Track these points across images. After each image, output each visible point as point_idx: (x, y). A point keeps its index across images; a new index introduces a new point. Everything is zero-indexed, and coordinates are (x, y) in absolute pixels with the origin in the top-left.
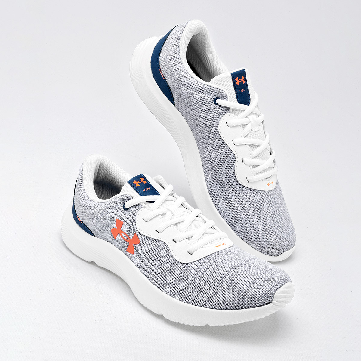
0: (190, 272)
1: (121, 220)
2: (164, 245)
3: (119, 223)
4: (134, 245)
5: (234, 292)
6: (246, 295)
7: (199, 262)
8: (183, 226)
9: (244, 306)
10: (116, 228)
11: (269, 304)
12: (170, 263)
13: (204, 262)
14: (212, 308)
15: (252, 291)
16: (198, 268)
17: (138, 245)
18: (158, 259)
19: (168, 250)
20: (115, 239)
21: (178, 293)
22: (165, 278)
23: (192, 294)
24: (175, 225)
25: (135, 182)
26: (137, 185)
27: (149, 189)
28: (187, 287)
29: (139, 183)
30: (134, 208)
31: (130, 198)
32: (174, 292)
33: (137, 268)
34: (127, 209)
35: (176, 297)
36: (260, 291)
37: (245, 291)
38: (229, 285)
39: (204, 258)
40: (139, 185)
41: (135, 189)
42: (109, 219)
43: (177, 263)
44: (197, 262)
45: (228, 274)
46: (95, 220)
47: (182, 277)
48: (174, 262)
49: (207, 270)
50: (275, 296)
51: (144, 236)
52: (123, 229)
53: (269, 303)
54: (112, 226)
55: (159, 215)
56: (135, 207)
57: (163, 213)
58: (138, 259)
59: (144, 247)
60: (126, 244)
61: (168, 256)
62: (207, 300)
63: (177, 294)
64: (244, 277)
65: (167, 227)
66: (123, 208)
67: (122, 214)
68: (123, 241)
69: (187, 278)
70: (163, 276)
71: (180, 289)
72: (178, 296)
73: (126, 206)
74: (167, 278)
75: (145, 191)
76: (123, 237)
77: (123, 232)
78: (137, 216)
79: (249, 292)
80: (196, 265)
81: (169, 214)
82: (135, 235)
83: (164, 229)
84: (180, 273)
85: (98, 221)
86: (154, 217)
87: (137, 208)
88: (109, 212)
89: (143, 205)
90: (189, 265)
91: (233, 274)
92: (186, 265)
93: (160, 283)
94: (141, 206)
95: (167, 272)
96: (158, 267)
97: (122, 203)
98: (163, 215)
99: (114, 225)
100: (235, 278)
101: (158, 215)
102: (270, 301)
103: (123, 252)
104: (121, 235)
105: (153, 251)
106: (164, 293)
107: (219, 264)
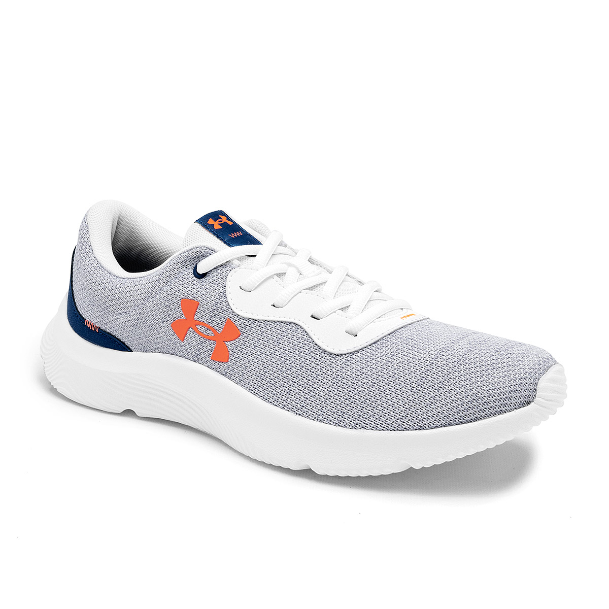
0: (359, 367)
1: (192, 298)
2: (294, 328)
3: (190, 306)
4: (229, 343)
5: (457, 389)
6: (482, 391)
7: (374, 348)
8: (327, 290)
9: (482, 414)
10: (183, 317)
11: (529, 406)
12: (312, 359)
13: (384, 345)
14: (416, 430)
15: (493, 382)
16: (375, 358)
17: (237, 340)
18: (287, 357)
19: (305, 337)
20: (183, 341)
21: (340, 413)
22: (307, 391)
23: (369, 408)
24: (311, 289)
25: (211, 221)
26: (217, 226)
27: (241, 234)
28: (357, 397)
29: (219, 223)
30: (219, 271)
31: (207, 253)
32: (329, 413)
33: (239, 388)
34: (204, 275)
35: (336, 421)
36: (509, 379)
37: (479, 383)
38: (446, 376)
39: (382, 338)
40: (220, 227)
41: (214, 234)
42: (167, 303)
43: (328, 357)
44: (369, 347)
45: (439, 358)
46: (132, 314)
47: (344, 381)
48: (323, 355)
49: (394, 357)
50: (539, 388)
51: (249, 319)
52: (199, 315)
53: (529, 403)
54: (175, 316)
55: (273, 276)
56: (220, 268)
57: (280, 272)
58: (240, 369)
59: (251, 342)
60: (209, 345)
61: (306, 347)
62: (403, 414)
63: (336, 416)
64: (472, 360)
65: (295, 294)
66: (193, 276)
67: (194, 287)
68: (202, 340)
69: (354, 381)
70: (301, 388)
71: (343, 405)
72: (341, 418)
73: (201, 271)
74: (311, 388)
75: (233, 237)
76: (200, 333)
77: (200, 323)
78: (228, 284)
79: (488, 384)
80: (368, 354)
81: (291, 273)
82: (229, 322)
83: (290, 298)
84: (339, 373)
85: (140, 313)
86: (263, 280)
87: (223, 269)
88: (165, 290)
89: (236, 262)
90: (354, 356)
91: (450, 356)
92: (349, 357)
93: (298, 401)
94: (232, 264)
95: (310, 378)
96: (289, 372)
97: (190, 267)
98: (280, 275)
99: (178, 313)
100: (456, 362)
101: (271, 277)
102: (531, 399)
103: (203, 364)
104: (196, 330)
105: (271, 345)
106: (309, 420)
107: (417, 343)
